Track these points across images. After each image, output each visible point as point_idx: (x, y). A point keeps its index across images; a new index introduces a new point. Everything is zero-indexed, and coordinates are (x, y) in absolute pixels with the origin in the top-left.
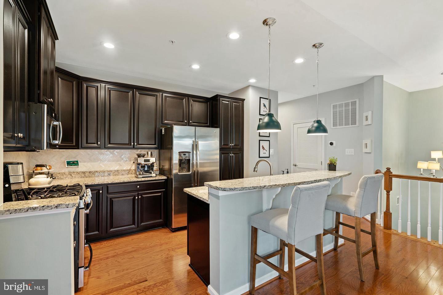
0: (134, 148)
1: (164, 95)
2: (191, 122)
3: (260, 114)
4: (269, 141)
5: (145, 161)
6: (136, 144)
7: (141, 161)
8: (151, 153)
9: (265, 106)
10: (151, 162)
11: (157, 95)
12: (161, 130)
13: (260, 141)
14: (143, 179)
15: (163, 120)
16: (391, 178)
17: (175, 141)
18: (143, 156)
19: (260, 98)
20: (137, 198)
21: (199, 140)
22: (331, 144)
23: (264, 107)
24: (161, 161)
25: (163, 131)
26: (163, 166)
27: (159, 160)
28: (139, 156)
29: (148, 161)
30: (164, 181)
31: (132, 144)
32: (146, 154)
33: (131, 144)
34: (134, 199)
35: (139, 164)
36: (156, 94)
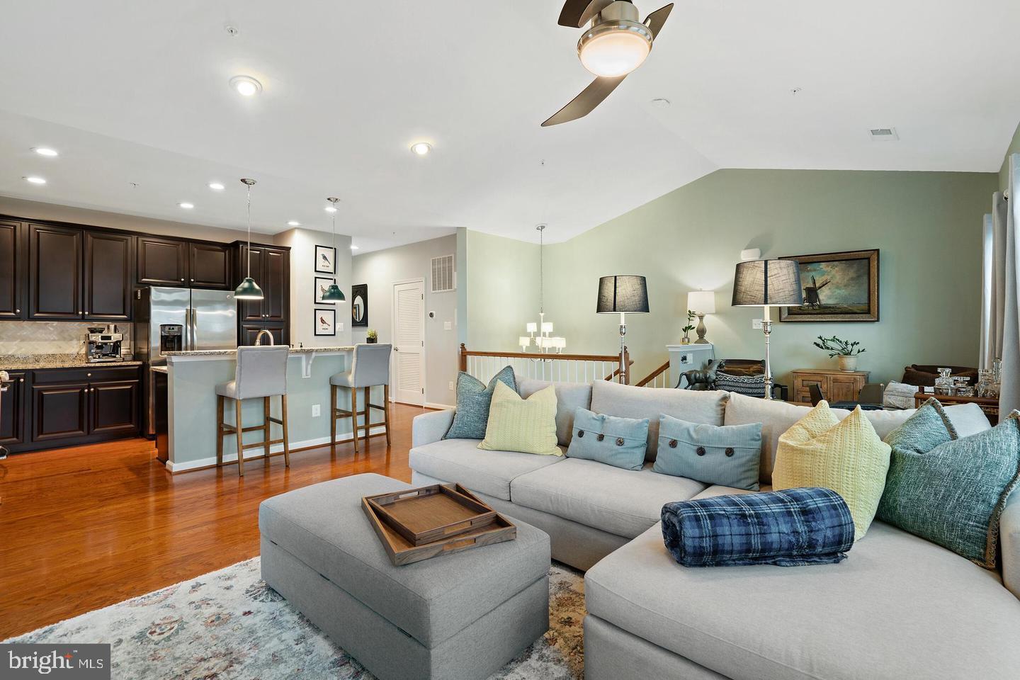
0: (83, 319)
1: (140, 239)
2: (192, 280)
3: (316, 271)
4: (334, 310)
5: (103, 338)
6: (87, 313)
7: (97, 338)
8: (115, 327)
9: (325, 258)
10: (113, 340)
11: (127, 240)
12: (136, 293)
13: (315, 310)
14: (97, 365)
15: (140, 277)
16: (465, 356)
17: (154, 310)
18: (101, 332)
19: (316, 246)
20: (86, 390)
21: (198, 308)
22: (431, 315)
23: (323, 260)
24: (138, 342)
25: (139, 295)
26: (140, 348)
27: (135, 340)
28: (93, 331)
29: (109, 338)
30: (137, 367)
31: (80, 313)
32: (106, 329)
33: (78, 314)
34: (82, 392)
35: (91, 343)
36: (126, 237)
